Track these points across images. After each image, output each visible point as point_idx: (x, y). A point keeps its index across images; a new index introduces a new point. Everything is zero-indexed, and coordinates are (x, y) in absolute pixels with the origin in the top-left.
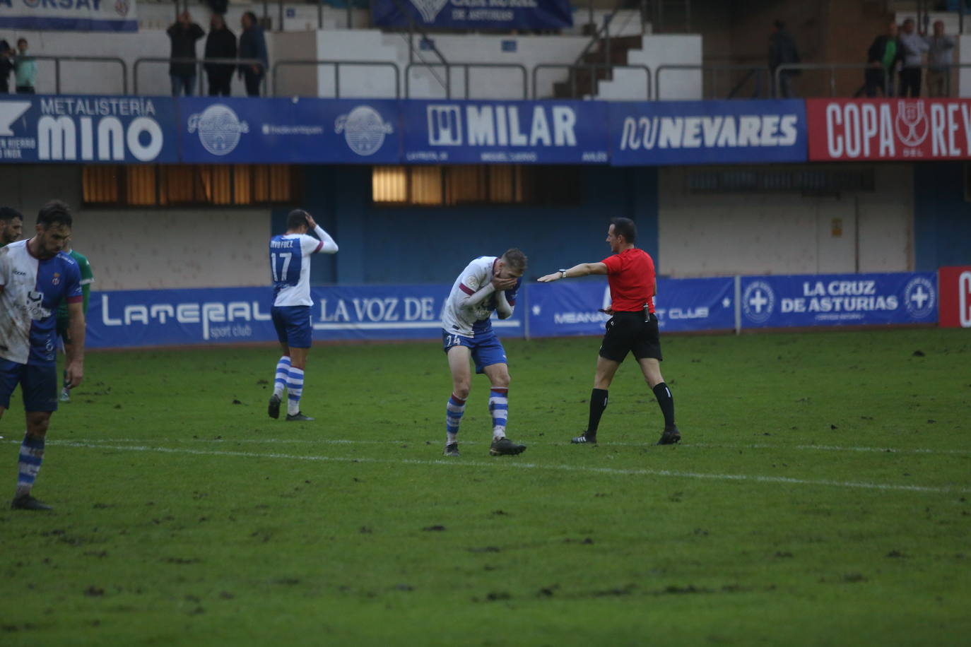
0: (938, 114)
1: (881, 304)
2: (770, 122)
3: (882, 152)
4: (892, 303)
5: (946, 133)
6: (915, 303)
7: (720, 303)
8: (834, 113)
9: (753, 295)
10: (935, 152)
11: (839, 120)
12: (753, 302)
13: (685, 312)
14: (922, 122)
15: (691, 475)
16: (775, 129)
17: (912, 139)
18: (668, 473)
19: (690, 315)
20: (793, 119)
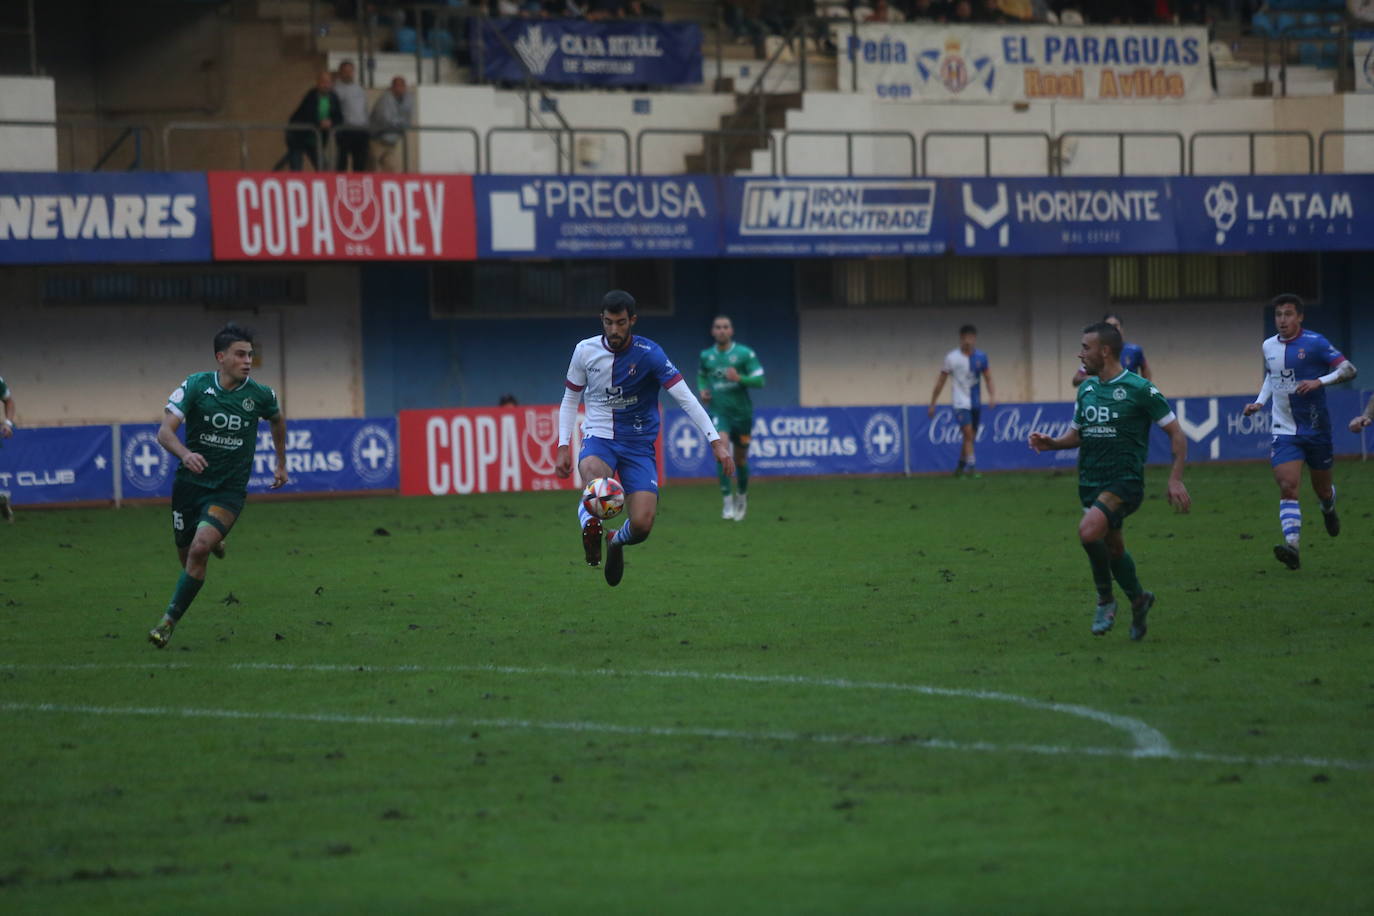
0: (392, 195)
1: (320, 462)
2: (157, 204)
3: (317, 249)
4: (336, 461)
5: (403, 222)
6: (366, 461)
7: (91, 463)
8: (248, 193)
9: (139, 451)
10: (389, 249)
11: (255, 203)
12: (139, 460)
13: (40, 476)
14: (371, 205)
15: (84, 709)
16: (164, 215)
17: (358, 231)
18: (50, 706)
19: (48, 481)
20: (190, 200)
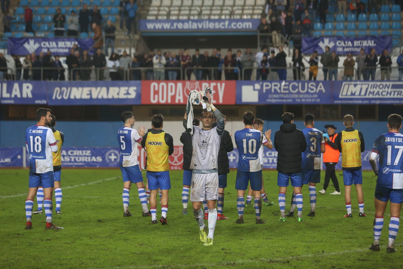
2: (123, 90)
3: (177, 101)
8: (154, 86)
11: (156, 89)
14: (198, 90)
16: (126, 92)
20: (135, 88)
